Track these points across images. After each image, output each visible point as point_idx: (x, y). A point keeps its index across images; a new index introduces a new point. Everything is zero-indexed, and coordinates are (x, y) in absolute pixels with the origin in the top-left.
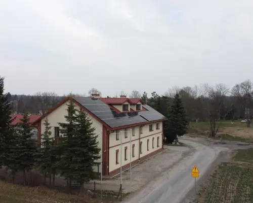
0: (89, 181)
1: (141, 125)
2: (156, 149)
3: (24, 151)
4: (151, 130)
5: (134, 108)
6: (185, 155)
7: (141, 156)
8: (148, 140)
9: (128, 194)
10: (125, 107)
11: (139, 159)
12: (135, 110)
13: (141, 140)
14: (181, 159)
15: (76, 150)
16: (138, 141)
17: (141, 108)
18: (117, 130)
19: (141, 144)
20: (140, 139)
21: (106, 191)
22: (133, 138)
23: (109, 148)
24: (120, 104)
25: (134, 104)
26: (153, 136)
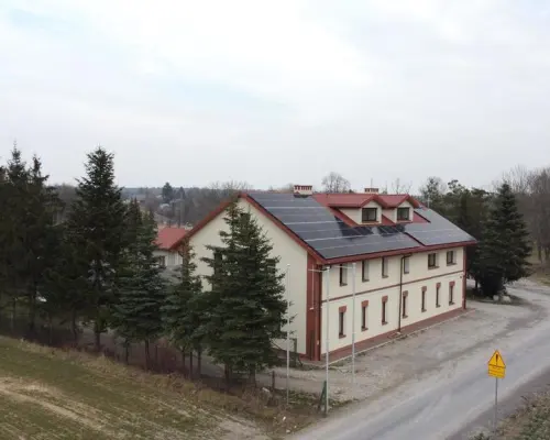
0: (263, 369)
1: (405, 255)
2: (445, 308)
3: (144, 302)
4: (432, 265)
5: (393, 216)
6: (516, 324)
7: (405, 323)
8: (424, 290)
9: (347, 402)
10: (368, 214)
11: (399, 330)
12: (395, 221)
13: (404, 288)
14: (502, 335)
15: (236, 304)
16: (397, 289)
17: (411, 216)
18: (342, 263)
19: (404, 296)
20: (401, 285)
21: (302, 394)
22: (386, 283)
23: (320, 302)
24: (355, 208)
25: (392, 208)
26: (438, 280)
